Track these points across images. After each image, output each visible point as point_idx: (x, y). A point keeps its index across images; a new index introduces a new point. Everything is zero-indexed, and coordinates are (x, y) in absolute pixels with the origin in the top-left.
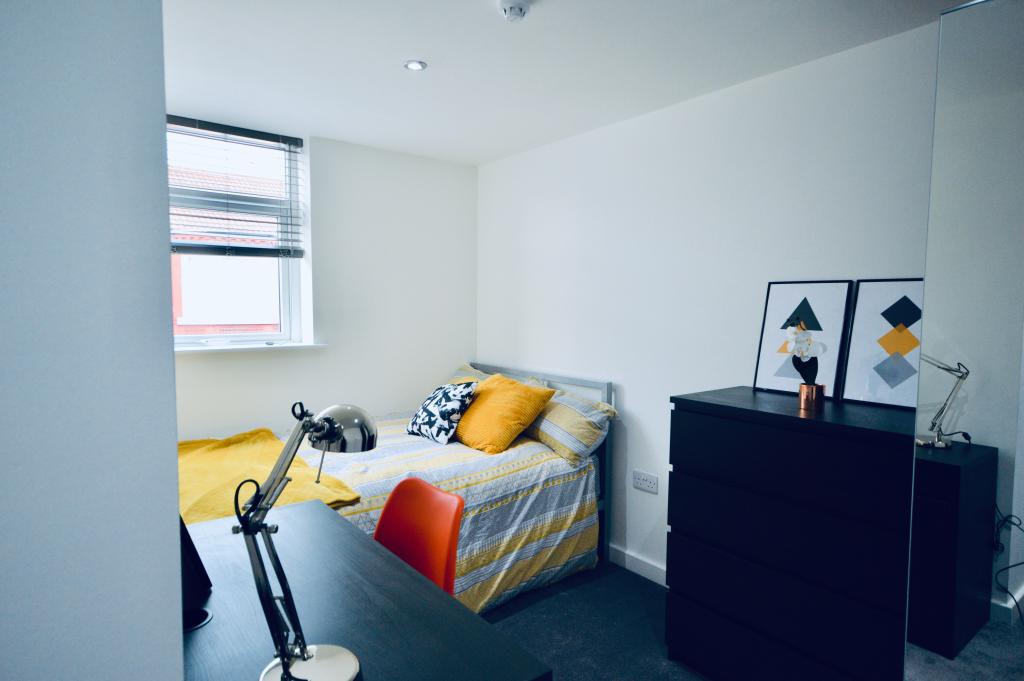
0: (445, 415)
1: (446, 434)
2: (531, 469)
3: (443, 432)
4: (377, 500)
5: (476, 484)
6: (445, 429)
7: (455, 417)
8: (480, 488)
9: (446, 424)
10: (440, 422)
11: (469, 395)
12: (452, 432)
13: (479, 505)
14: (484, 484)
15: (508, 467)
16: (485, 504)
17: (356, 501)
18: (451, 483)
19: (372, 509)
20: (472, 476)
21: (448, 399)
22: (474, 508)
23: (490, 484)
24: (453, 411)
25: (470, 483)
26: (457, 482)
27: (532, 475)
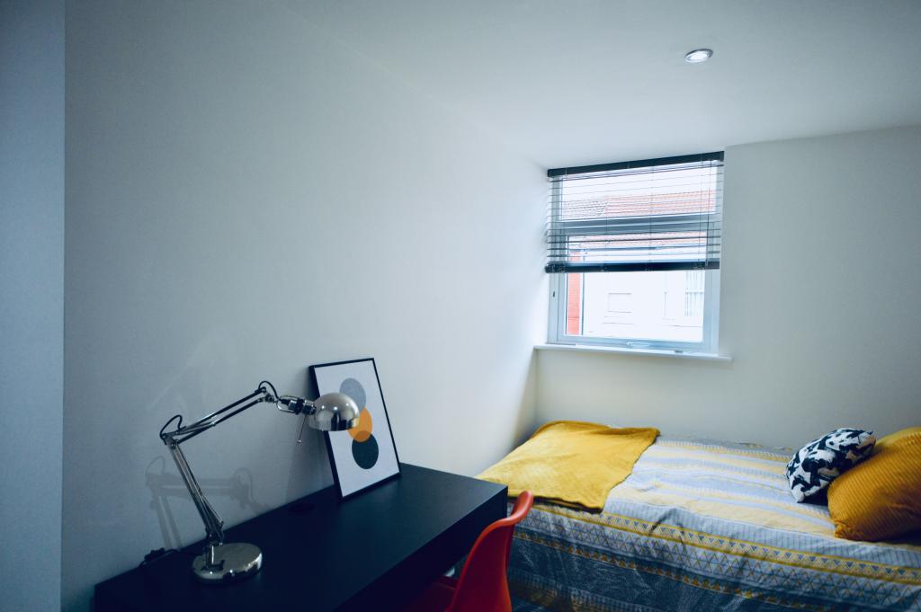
0: (809, 465)
1: (803, 490)
2: (889, 585)
3: (800, 486)
4: (618, 520)
5: (764, 559)
6: (804, 483)
7: (824, 471)
8: (767, 567)
9: (807, 477)
10: (799, 471)
11: (852, 447)
12: (814, 489)
13: (761, 590)
14: (774, 566)
15: (837, 562)
16: (772, 593)
17: (597, 511)
18: (721, 542)
19: (609, 525)
20: (760, 547)
21: (822, 446)
22: (751, 589)
23: (787, 570)
24: (822, 463)
25: (750, 553)
26: (732, 544)
27: (887, 594)
